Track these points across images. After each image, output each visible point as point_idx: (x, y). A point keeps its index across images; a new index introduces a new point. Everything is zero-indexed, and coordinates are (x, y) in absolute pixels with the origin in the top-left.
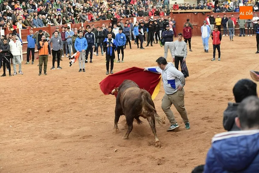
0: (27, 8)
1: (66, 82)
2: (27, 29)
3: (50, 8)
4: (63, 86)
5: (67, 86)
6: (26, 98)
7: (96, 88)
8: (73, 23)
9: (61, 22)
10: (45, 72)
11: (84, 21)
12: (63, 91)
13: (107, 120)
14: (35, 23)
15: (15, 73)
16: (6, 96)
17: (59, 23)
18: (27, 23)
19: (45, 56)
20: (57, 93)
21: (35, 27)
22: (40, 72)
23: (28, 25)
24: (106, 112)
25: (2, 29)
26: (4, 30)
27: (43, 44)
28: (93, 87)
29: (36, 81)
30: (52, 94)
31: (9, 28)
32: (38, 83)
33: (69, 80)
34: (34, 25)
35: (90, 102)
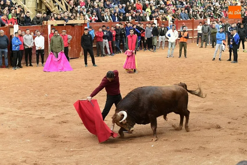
0: (176, 4)
1: (201, 65)
2: (175, 20)
3: (195, 5)
4: (198, 68)
5: (201, 68)
6: (167, 76)
7: (223, 71)
8: (212, 18)
9: (203, 17)
10: (185, 55)
11: (221, 17)
12: (197, 72)
13: (227, 98)
14: (182, 16)
15: (169, 56)
16: (152, 72)
17: (201, 17)
18: (175, 16)
19: (183, 43)
20: (192, 73)
21: (181, 20)
22: (180, 56)
23: (176, 17)
24: (228, 91)
25: (156, 19)
26: (157, 20)
27: (183, 34)
28: (221, 70)
29: (177, 62)
30: (188, 73)
31: (161, 19)
32: (178, 64)
33: (203, 63)
34: (181, 17)
35: (216, 82)
